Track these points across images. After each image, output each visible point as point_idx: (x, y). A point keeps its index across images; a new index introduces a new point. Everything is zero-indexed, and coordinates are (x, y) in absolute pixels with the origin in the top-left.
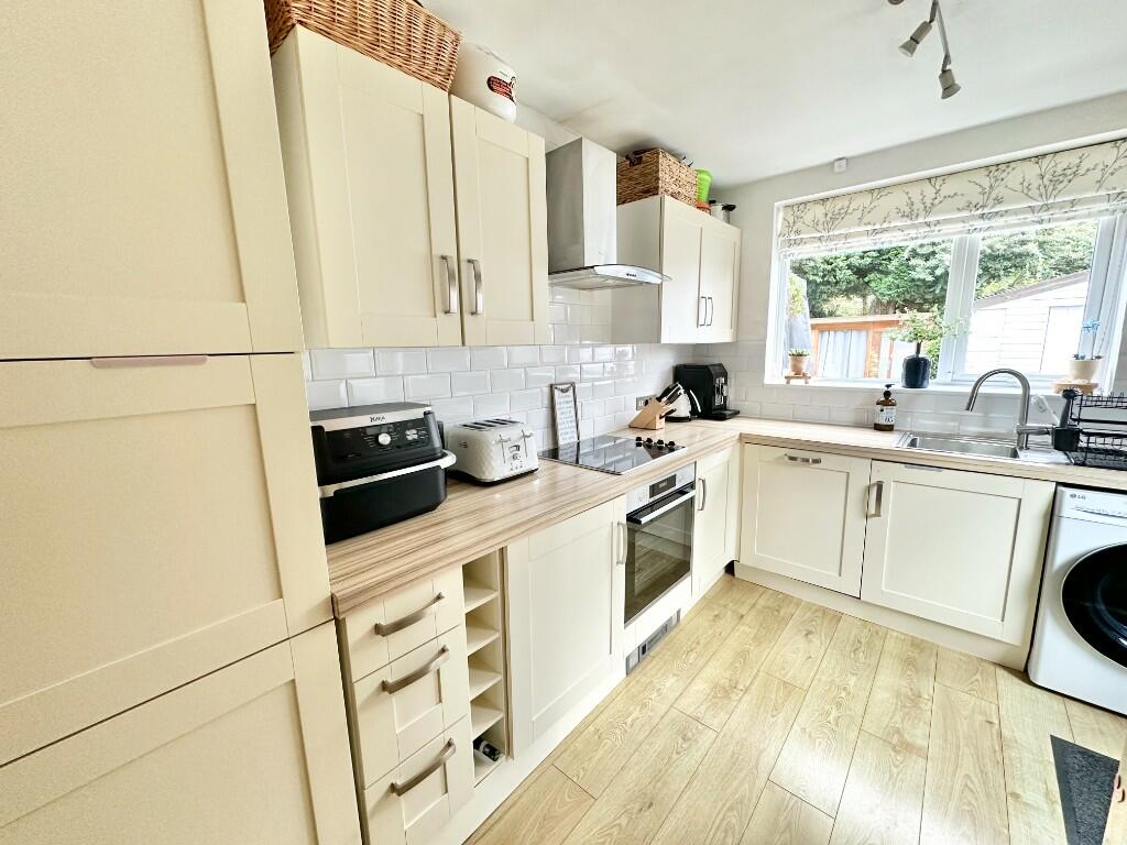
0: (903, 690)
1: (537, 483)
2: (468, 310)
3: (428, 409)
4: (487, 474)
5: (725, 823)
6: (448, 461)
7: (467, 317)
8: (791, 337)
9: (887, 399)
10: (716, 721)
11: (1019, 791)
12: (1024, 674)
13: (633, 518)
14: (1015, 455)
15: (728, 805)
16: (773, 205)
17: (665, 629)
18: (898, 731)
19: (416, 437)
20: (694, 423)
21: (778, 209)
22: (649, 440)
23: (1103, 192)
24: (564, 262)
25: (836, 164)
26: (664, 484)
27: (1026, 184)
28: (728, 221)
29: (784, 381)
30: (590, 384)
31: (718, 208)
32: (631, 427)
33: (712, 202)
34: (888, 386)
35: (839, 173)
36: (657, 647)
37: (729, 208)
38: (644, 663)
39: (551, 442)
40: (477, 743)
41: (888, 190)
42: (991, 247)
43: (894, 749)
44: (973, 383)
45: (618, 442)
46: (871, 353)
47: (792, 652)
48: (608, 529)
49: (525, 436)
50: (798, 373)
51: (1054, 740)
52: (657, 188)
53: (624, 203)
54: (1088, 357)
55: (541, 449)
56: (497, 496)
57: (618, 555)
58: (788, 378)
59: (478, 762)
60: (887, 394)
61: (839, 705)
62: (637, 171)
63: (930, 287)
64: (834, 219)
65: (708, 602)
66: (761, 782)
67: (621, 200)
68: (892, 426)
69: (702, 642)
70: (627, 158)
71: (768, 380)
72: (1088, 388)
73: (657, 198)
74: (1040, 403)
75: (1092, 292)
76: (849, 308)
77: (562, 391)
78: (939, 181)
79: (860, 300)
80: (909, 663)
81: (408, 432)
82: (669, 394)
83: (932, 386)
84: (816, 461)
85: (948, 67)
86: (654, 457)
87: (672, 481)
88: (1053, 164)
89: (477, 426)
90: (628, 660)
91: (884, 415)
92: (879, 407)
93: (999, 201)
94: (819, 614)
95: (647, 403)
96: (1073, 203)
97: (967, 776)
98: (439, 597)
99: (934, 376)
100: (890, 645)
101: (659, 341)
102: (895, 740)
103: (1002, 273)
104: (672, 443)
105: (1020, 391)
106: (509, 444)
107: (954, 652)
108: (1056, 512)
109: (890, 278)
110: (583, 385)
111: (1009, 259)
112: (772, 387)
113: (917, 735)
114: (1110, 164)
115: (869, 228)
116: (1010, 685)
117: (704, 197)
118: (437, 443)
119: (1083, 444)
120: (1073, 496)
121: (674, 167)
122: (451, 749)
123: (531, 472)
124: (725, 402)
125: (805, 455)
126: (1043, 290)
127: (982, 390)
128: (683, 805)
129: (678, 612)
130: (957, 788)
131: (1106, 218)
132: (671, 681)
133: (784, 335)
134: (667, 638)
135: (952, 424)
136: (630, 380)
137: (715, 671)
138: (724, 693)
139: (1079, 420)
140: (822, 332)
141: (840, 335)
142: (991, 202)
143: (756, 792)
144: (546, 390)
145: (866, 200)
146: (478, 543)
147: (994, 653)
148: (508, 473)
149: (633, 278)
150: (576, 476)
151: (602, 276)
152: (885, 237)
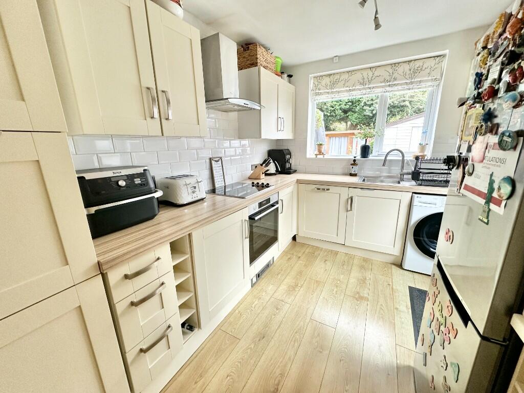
0: (360, 278)
1: (205, 204)
2: (164, 118)
3: (146, 168)
4: (180, 200)
5: (294, 338)
6: (159, 194)
7: (163, 121)
8: (317, 137)
9: (354, 163)
10: (290, 300)
11: (398, 307)
12: (400, 266)
13: (251, 218)
14: (399, 183)
15: (295, 331)
16: (309, 76)
17: (268, 266)
18: (358, 293)
19: (140, 182)
20: (277, 176)
21: (311, 78)
22: (258, 183)
23: (430, 78)
24: (213, 96)
25: (335, 58)
26: (265, 202)
27: (405, 73)
28: (290, 82)
29: (315, 156)
30: (229, 158)
31: (285, 76)
32: (249, 178)
33: (282, 73)
34: (355, 157)
35: (336, 63)
36: (265, 274)
37: (290, 76)
38: (259, 281)
39: (212, 186)
40: (183, 325)
41: (355, 72)
42: (393, 102)
43: (357, 299)
44: (385, 156)
45: (244, 185)
46: (349, 147)
47: (319, 269)
48: (240, 223)
49: (198, 182)
50: (320, 153)
51: (410, 287)
52: (257, 63)
53: (241, 69)
54: (424, 144)
55: (207, 189)
56: (186, 211)
57: (246, 235)
58: (316, 155)
59: (184, 333)
60: (354, 161)
61: (337, 287)
62: (246, 54)
63: (371, 118)
64: (333, 84)
65: (285, 253)
66: (307, 321)
67: (241, 68)
68: (356, 174)
69: (283, 270)
70: (242, 47)
71: (308, 156)
72: (423, 156)
73: (257, 68)
74: (408, 163)
75: (425, 120)
76: (341, 127)
77: (216, 161)
78: (374, 69)
79: (345, 124)
80: (362, 267)
81: (135, 180)
82: (266, 163)
83: (371, 157)
84: (328, 190)
85: (377, 16)
86: (259, 191)
87: (268, 200)
88: (414, 65)
89: (173, 178)
90: (252, 280)
91: (353, 170)
92: (352, 166)
93: (395, 79)
94: (330, 253)
95: (256, 167)
96: (420, 82)
97: (382, 305)
98: (158, 259)
99: (372, 153)
100: (356, 261)
101: (261, 137)
102: (357, 296)
103: (397, 113)
104: (268, 184)
105: (401, 158)
106: (191, 186)
107: (378, 261)
108: (412, 204)
109: (356, 115)
110: (226, 158)
111: (399, 108)
112: (310, 159)
113: (365, 293)
114: (432, 66)
115: (348, 89)
116: (395, 270)
117: (279, 70)
118: (152, 185)
119: (421, 178)
120: (418, 197)
121: (265, 53)
122: (170, 329)
123: (202, 199)
124: (291, 166)
125: (323, 187)
126: (410, 120)
127: (388, 158)
128: (277, 335)
129: (273, 258)
130: (378, 309)
131: (430, 89)
132: (271, 286)
133: (314, 135)
134: (268, 270)
135: (377, 172)
136: (248, 156)
137: (289, 280)
138: (293, 288)
139: (420, 169)
140: (330, 137)
141: (337, 139)
142: (392, 79)
143: (306, 324)
144: (208, 161)
145: (346, 76)
146: (177, 232)
147: (391, 259)
148: (190, 200)
149: (247, 106)
150: (225, 200)
151: (232, 104)
152: (354, 93)
